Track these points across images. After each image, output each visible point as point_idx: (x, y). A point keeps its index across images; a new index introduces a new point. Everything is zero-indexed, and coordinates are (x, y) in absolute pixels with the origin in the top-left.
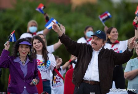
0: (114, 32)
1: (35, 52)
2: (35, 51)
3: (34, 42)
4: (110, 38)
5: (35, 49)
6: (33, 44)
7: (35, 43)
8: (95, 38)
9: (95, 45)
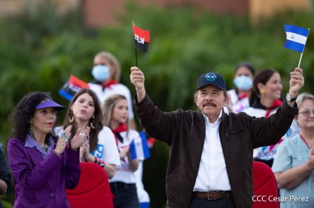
8: (210, 90)
9: (211, 107)
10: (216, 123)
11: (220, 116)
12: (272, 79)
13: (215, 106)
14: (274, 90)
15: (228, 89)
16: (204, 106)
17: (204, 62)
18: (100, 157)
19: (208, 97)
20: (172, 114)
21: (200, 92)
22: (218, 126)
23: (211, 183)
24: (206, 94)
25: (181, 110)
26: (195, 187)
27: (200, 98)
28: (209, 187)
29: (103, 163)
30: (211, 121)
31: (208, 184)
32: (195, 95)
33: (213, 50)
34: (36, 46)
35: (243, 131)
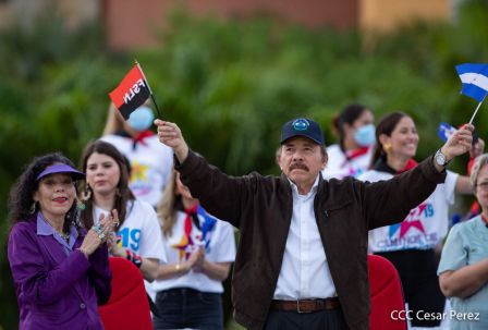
0: (405, 131)
1: (89, 196)
2: (89, 193)
3: (90, 162)
4: (391, 149)
5: (90, 189)
6: (85, 167)
7: (94, 167)
8: (299, 145)
9: (303, 171)
10: (310, 194)
11: (316, 184)
12: (399, 127)
13: (306, 169)
14: (404, 144)
15: (329, 143)
16: (291, 169)
17: (291, 102)
18: (136, 249)
19: (296, 156)
20: (243, 180)
21: (284, 148)
22: (312, 200)
23: (302, 287)
24: (294, 151)
25: (257, 174)
26: (277, 292)
27: (284, 157)
28: (298, 293)
29: (140, 258)
30: (302, 192)
31: (297, 287)
32: (278, 153)
33: (303, 84)
34: (33, 78)
35: (350, 205)
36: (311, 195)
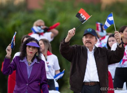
8: (89, 36)
9: (89, 44)
11: (94, 48)
13: (91, 43)
16: (86, 43)
19: (88, 39)
21: (84, 37)
22: (93, 53)
27: (84, 39)
28: (90, 80)
30: (90, 51)
32: (83, 38)
35: (105, 56)
36: (93, 51)
